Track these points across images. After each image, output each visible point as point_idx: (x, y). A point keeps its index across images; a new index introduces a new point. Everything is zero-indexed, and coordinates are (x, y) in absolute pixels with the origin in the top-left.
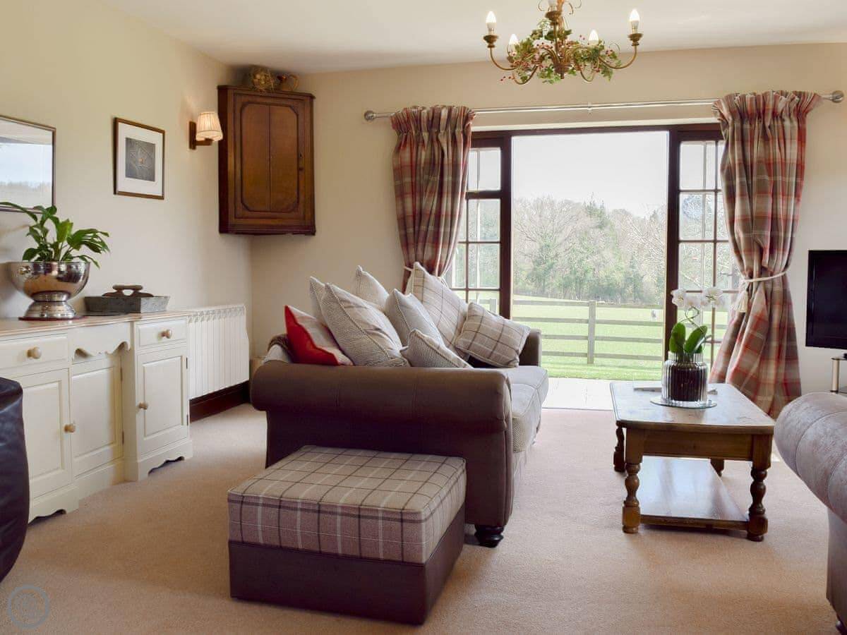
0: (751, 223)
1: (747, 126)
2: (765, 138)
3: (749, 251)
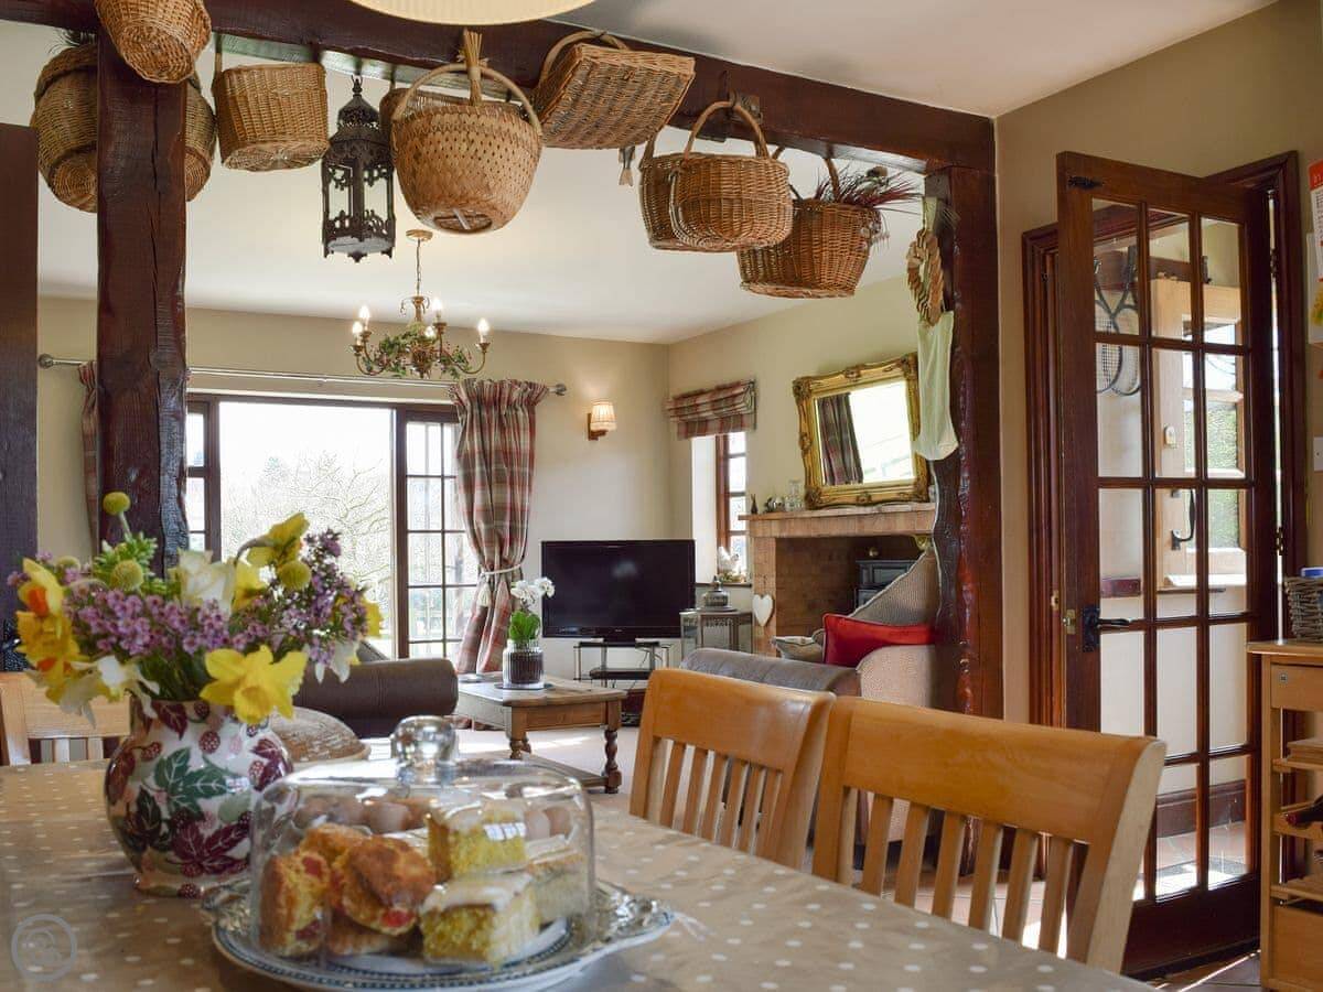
0: (492, 513)
1: (484, 414)
2: (502, 428)
3: (490, 542)
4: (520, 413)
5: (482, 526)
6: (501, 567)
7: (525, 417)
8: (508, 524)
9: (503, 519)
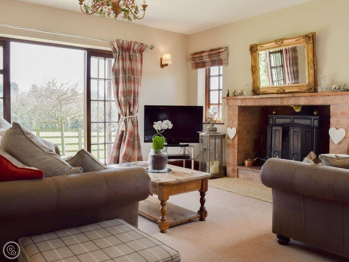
0: (127, 93)
1: (124, 53)
2: (131, 60)
3: (125, 105)
4: (137, 55)
5: (122, 99)
6: (129, 115)
7: (139, 56)
8: (132, 98)
9: (131, 96)
